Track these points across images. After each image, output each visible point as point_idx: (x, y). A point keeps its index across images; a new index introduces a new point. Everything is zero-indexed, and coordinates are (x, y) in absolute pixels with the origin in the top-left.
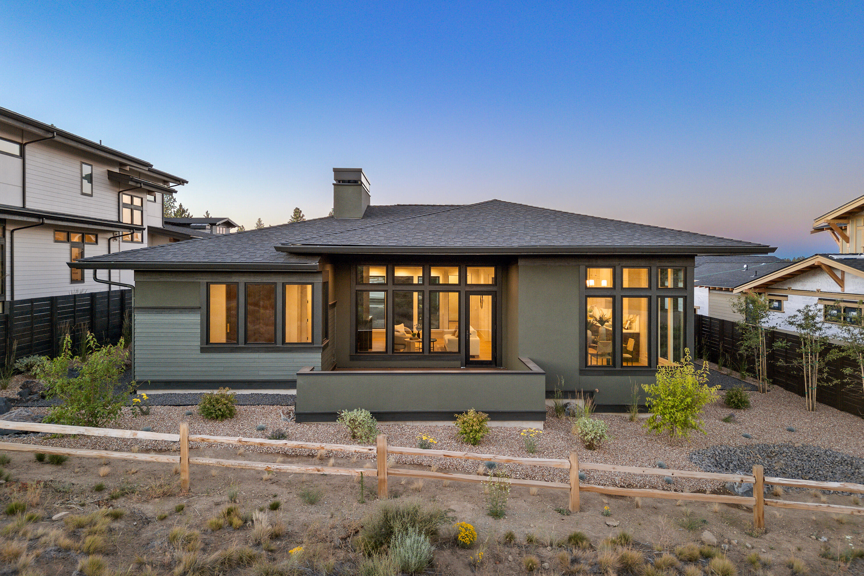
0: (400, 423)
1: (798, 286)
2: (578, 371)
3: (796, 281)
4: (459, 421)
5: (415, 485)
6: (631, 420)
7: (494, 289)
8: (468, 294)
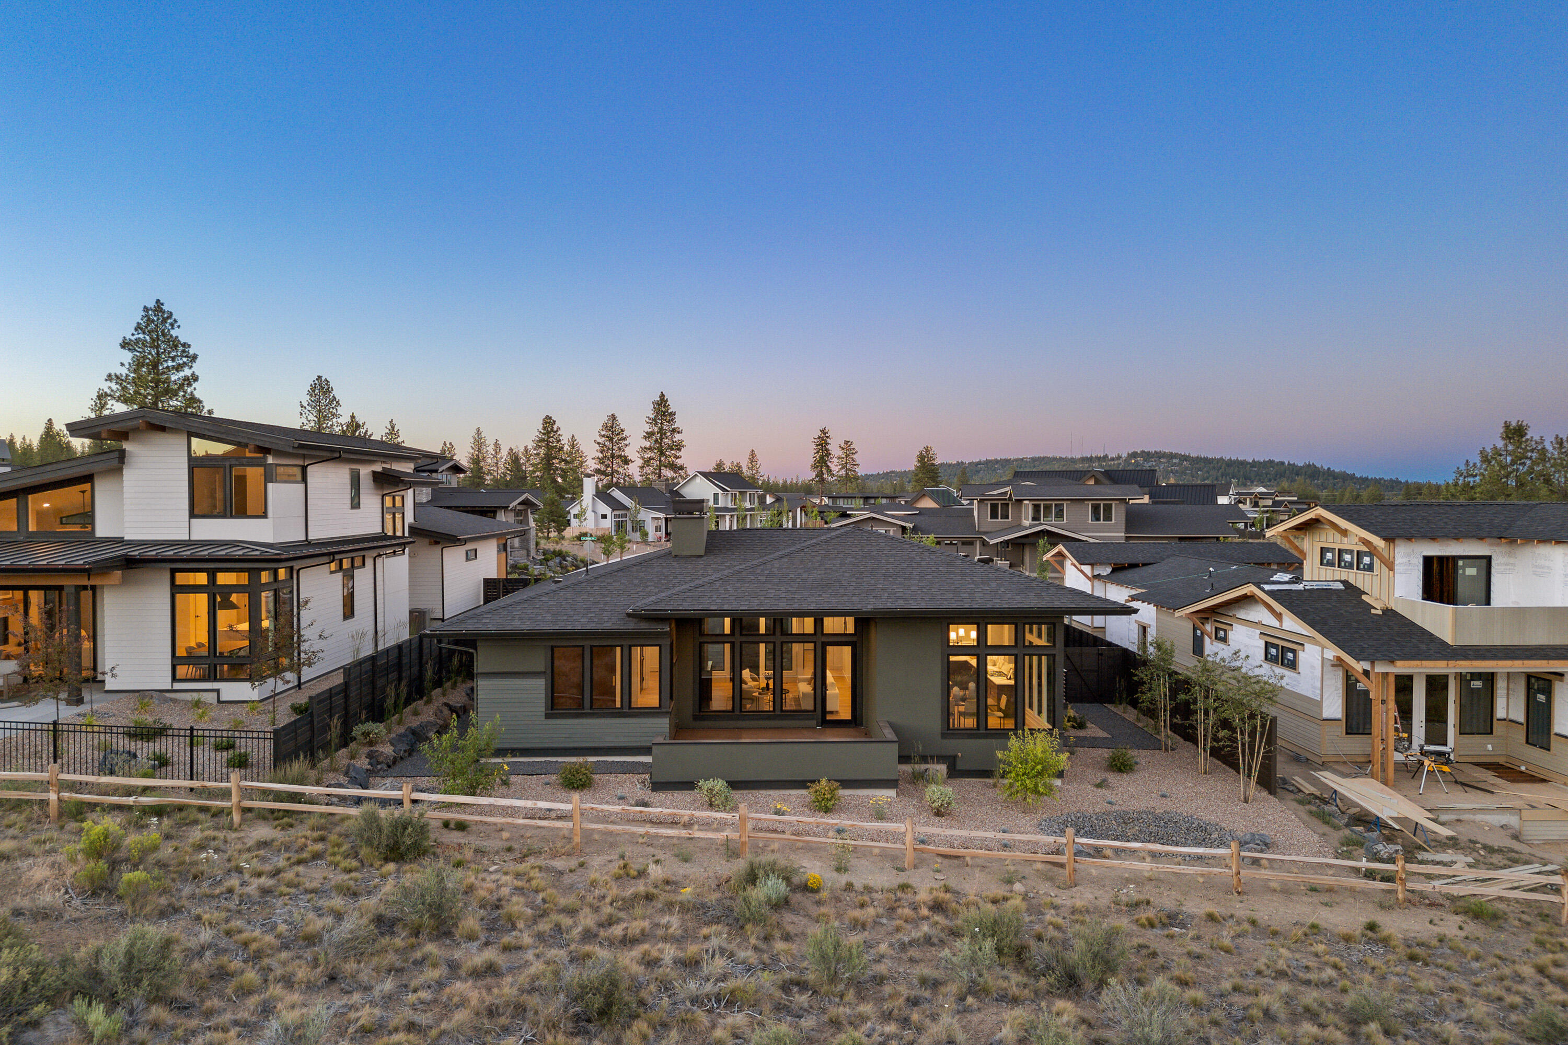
0: (753, 791)
1: (1242, 614)
2: (940, 736)
3: (1240, 607)
4: (812, 790)
5: (772, 847)
6: (995, 786)
7: (854, 639)
8: (824, 645)
